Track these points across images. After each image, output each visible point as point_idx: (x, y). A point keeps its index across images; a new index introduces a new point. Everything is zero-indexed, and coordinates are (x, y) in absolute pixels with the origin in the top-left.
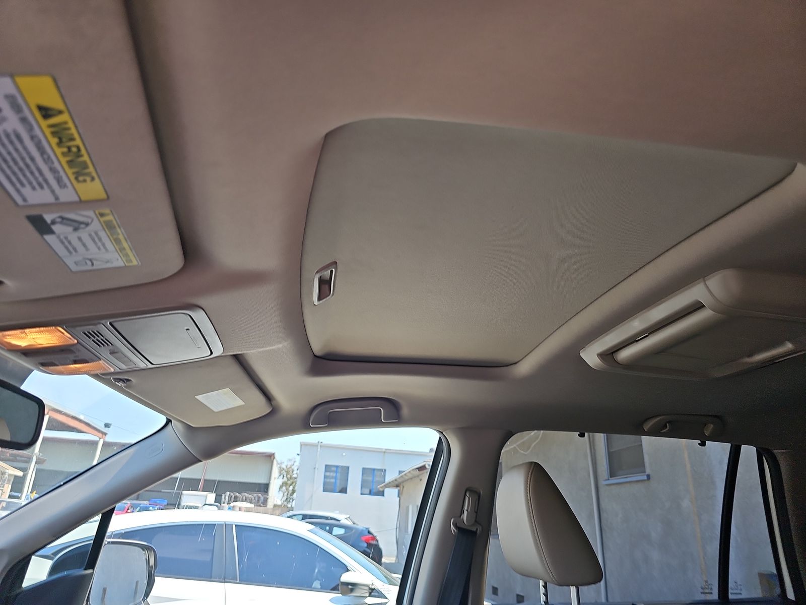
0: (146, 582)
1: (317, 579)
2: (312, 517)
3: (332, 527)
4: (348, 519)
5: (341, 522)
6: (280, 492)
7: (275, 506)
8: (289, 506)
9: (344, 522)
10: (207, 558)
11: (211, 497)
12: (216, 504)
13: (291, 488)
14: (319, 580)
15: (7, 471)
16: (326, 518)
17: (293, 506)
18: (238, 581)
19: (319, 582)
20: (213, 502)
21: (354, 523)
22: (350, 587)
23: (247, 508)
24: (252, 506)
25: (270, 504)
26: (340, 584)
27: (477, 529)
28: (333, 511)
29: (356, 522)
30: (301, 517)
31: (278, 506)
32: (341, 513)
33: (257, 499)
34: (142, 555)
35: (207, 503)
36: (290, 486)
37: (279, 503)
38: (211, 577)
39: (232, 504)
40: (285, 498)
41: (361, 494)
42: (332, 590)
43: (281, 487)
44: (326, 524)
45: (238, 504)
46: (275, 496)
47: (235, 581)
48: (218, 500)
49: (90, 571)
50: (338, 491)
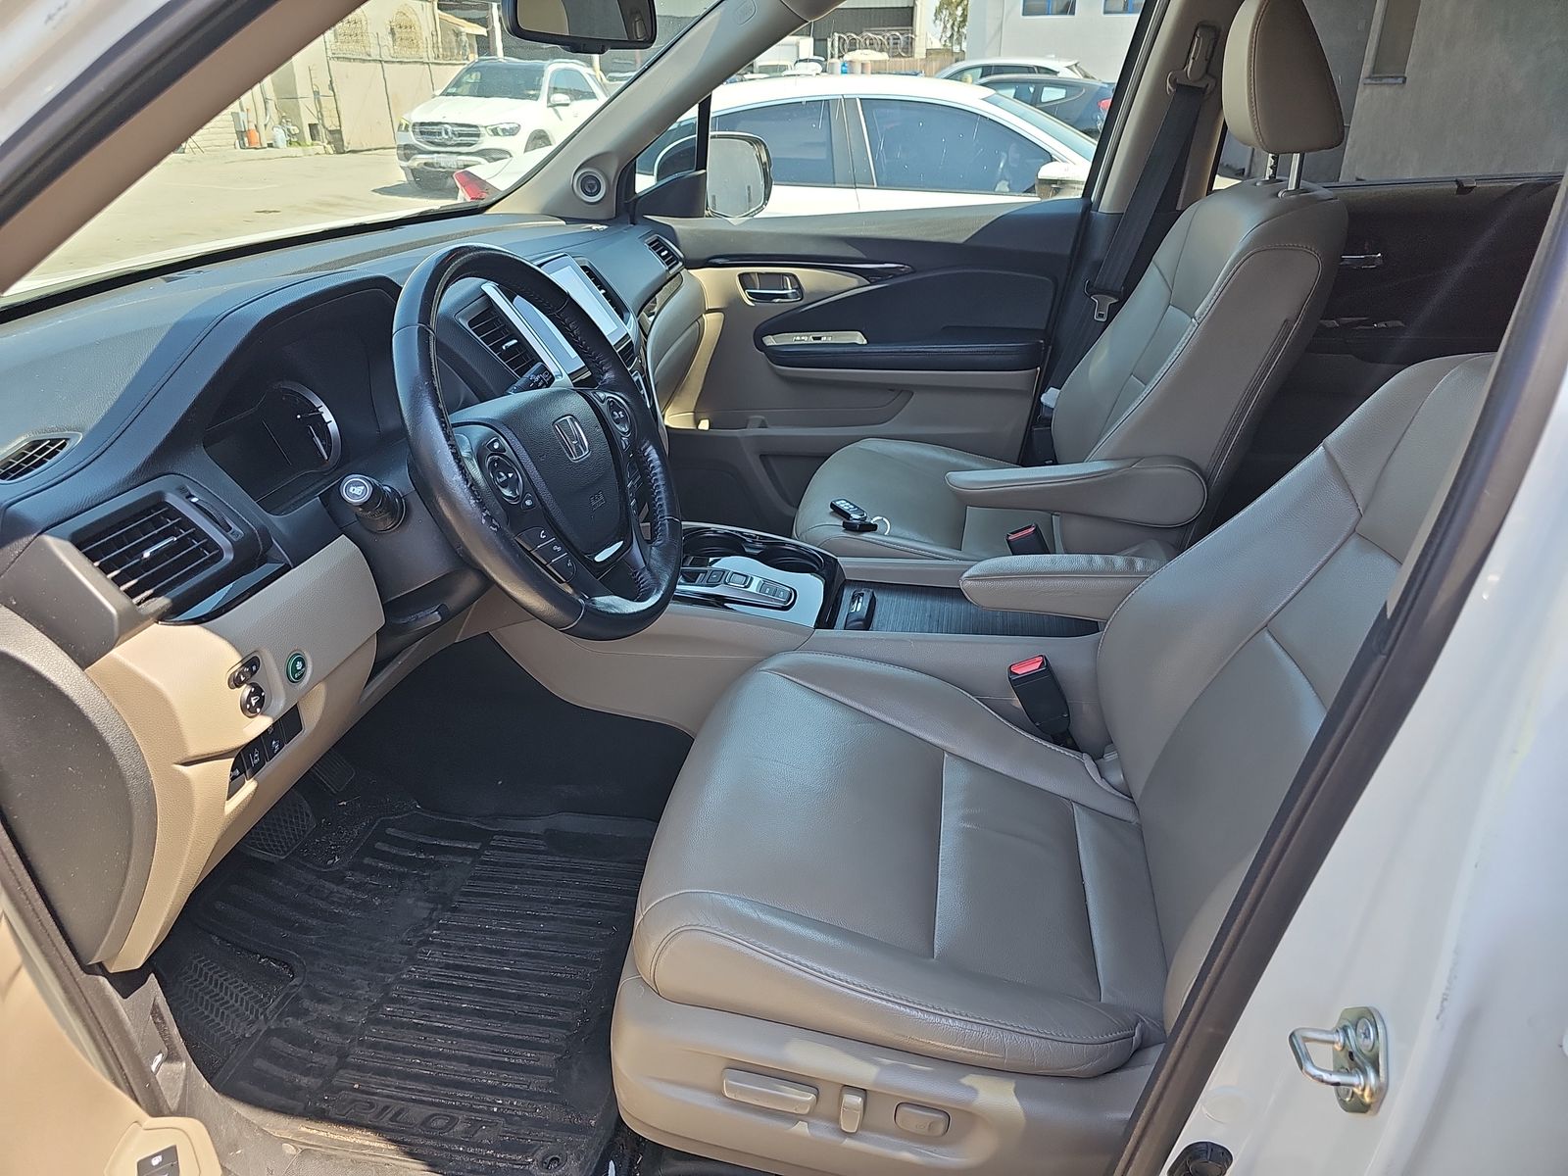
0: (762, 183)
1: (1002, 178)
2: (1000, 69)
3: (1040, 85)
4: (1074, 68)
5: (1059, 75)
6: (938, 22)
7: (929, 52)
8: (956, 49)
9: (1065, 74)
10: (821, 154)
11: (806, 45)
12: (816, 58)
13: (959, 12)
14: (1006, 180)
15: (462, 29)
16: (1029, 69)
17: (964, 48)
18: (875, 186)
19: (1007, 183)
20: (812, 57)
21: (1086, 77)
22: (1054, 186)
23: (875, 61)
24: (884, 56)
25: (920, 51)
26: (1036, 182)
27: (1207, 86)
28: (1042, 56)
29: (1091, 74)
30: (980, 70)
31: (937, 51)
32: (1059, 57)
33: (891, 41)
34: (752, 152)
35: (801, 58)
36: (958, 5)
37: (937, 45)
38: (834, 183)
39: (848, 57)
40: (949, 34)
41: (1106, 12)
42: (1025, 192)
43: (938, 11)
44: (1026, 84)
45: (858, 56)
46: (928, 32)
47: (871, 186)
48: (820, 50)
49: (703, 171)
50: (1054, 11)
